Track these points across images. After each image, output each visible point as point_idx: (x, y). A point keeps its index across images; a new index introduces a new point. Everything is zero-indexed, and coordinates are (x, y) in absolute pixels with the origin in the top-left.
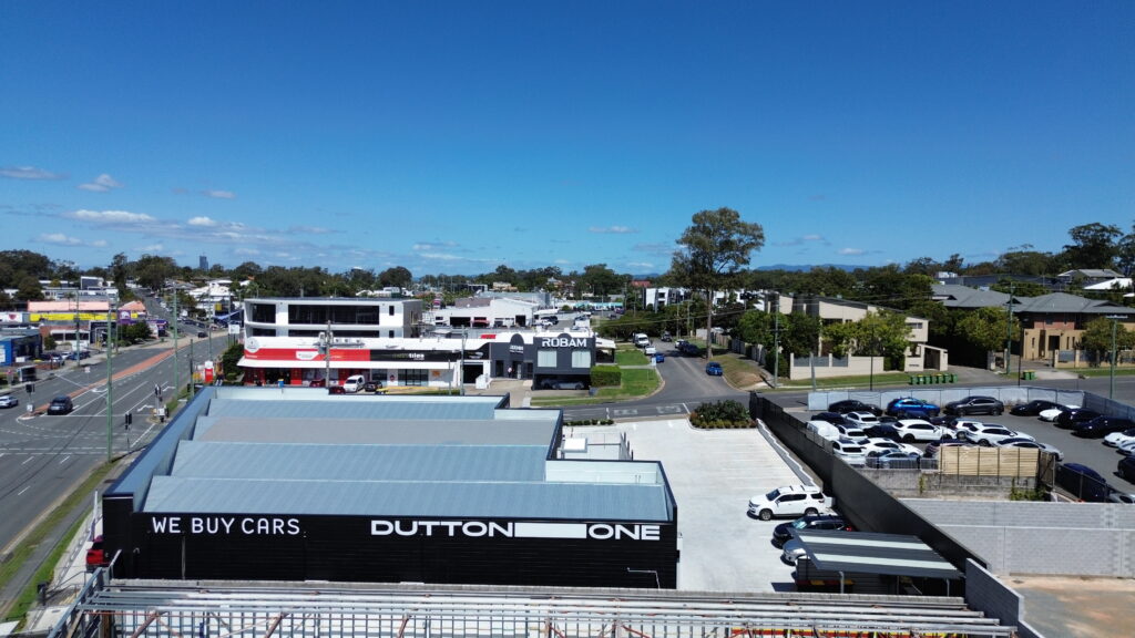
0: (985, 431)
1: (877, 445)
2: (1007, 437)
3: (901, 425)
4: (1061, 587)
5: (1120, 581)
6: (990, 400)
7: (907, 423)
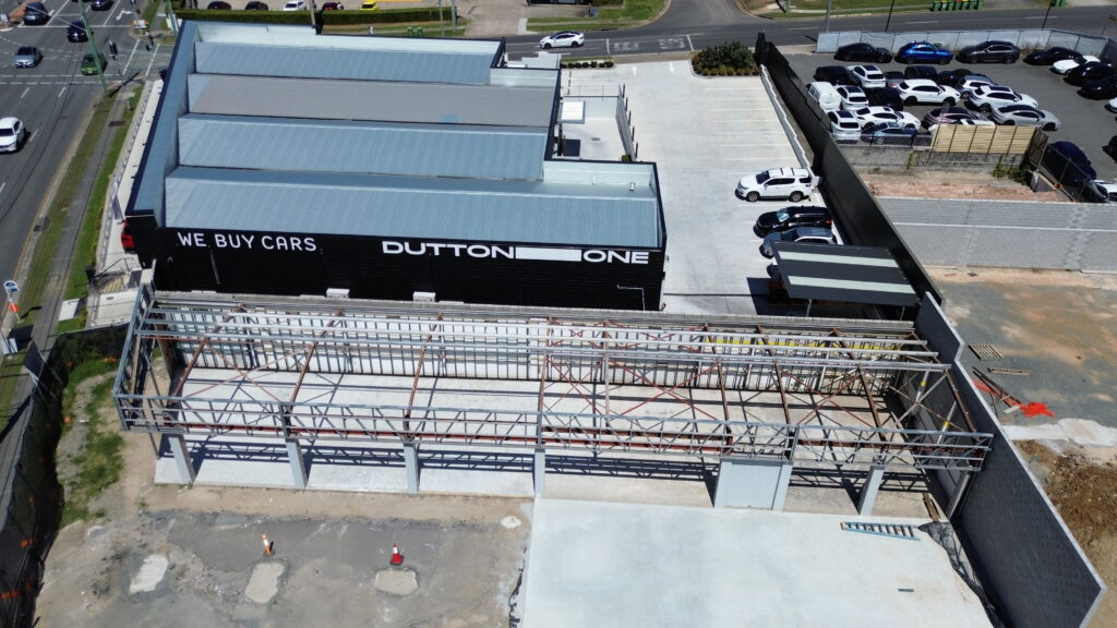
0: (990, 95)
1: (877, 115)
2: (1010, 102)
3: (905, 86)
4: (1011, 281)
5: (1067, 274)
6: (1008, 45)
7: (913, 83)
